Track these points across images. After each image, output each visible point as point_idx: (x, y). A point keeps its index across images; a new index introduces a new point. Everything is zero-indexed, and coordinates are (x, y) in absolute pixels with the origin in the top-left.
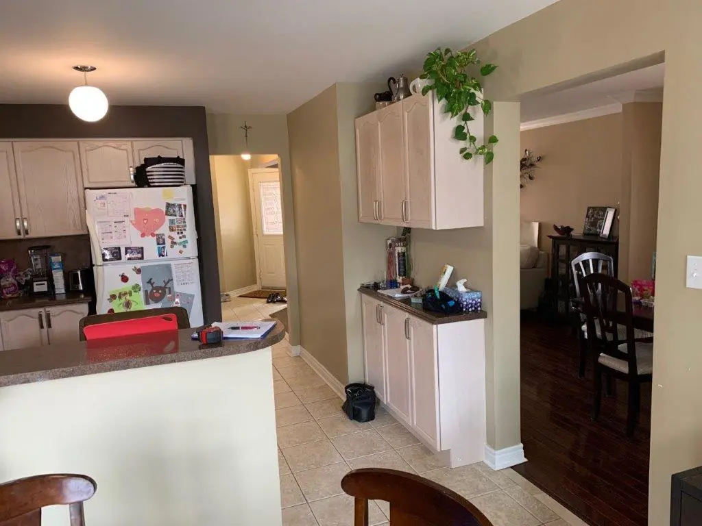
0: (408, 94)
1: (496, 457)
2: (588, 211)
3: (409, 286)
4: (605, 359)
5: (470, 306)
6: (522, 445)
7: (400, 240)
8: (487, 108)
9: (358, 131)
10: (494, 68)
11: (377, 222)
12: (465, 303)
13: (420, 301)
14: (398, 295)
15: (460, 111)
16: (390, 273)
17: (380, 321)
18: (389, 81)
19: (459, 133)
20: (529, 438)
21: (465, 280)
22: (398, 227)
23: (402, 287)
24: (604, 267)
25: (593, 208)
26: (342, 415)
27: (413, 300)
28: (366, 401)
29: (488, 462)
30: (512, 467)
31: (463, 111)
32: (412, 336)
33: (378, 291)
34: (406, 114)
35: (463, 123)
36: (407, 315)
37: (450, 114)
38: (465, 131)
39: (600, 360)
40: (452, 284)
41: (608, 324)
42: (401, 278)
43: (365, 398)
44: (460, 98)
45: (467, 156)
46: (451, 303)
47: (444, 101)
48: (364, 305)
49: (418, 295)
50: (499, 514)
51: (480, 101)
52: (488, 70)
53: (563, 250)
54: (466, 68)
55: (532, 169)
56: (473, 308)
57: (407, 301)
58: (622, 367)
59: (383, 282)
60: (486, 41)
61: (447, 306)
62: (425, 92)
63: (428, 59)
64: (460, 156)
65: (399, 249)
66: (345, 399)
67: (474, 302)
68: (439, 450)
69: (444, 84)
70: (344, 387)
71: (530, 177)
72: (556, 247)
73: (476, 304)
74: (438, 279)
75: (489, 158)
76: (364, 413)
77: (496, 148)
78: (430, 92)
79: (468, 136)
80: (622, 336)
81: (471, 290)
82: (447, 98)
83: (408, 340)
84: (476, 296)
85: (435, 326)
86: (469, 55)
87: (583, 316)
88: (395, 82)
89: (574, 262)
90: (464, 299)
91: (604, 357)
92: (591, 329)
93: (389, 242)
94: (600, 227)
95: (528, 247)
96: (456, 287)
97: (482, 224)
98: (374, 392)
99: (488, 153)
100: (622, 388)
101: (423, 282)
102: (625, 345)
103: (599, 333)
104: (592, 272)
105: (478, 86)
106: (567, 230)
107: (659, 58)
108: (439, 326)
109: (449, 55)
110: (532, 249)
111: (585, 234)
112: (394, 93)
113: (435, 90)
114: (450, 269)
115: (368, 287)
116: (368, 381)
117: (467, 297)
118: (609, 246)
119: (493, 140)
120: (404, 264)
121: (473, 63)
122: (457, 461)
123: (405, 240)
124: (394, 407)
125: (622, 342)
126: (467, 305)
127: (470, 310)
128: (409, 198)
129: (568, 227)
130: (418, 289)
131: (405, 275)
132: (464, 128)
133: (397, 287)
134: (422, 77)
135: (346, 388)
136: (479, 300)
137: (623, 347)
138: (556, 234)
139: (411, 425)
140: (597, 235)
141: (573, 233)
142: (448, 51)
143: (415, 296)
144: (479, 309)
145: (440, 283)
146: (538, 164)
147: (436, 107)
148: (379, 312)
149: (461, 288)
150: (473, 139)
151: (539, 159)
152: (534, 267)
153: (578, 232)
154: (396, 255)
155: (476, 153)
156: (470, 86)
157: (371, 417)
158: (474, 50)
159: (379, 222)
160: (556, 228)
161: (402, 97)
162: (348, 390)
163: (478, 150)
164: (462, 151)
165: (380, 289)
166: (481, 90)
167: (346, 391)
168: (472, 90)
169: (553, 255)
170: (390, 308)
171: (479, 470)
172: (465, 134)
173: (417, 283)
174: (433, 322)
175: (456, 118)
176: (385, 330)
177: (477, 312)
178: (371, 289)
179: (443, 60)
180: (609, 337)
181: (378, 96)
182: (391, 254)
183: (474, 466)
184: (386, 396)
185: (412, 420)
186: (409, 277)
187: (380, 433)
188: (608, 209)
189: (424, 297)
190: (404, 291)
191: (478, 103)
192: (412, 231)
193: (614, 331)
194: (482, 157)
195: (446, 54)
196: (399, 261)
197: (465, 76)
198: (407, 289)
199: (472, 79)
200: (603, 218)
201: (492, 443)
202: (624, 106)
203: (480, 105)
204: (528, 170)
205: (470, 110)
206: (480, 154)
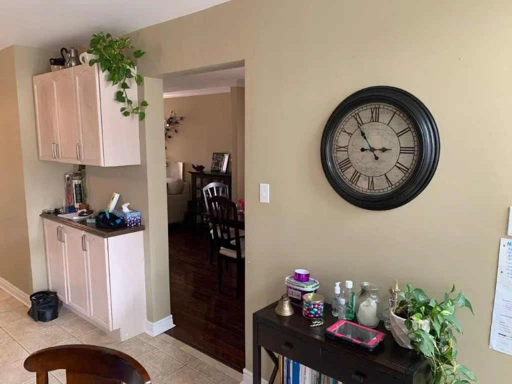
0: (78, 63)
1: (154, 328)
2: (213, 155)
3: (85, 210)
4: (224, 251)
5: (132, 222)
6: (171, 316)
7: (76, 175)
8: (140, 80)
9: (35, 87)
10: (144, 53)
11: (55, 160)
12: (129, 220)
13: (94, 221)
14: (75, 217)
15: (120, 80)
16: (69, 200)
17: (61, 239)
18: (62, 50)
19: (120, 97)
20: (177, 310)
21: (129, 204)
22: (75, 165)
23: (79, 211)
24: (223, 192)
25: (217, 154)
26: (28, 320)
27: (88, 221)
28: (50, 304)
29: (148, 332)
30: (165, 332)
31: (122, 81)
32: (88, 248)
33: (59, 215)
34: (77, 78)
35: (122, 90)
36: (83, 233)
37: (112, 82)
38: (124, 95)
39: (221, 252)
40: (119, 207)
41: (224, 227)
42: (78, 204)
43: (49, 302)
44: (119, 71)
45: (126, 114)
46: (118, 221)
47: (107, 73)
48: (46, 227)
49: (92, 217)
50: (156, 366)
51: (134, 75)
52: (139, 54)
53: (198, 181)
54: (123, 50)
55: (177, 125)
56: (135, 224)
57: (83, 222)
58: (232, 254)
59: (63, 208)
60: (137, 33)
61: (115, 223)
62: (91, 63)
63: (93, 39)
64: (120, 114)
65: (76, 182)
66: (30, 306)
67: (135, 219)
68: (111, 330)
69: (107, 60)
70: (29, 296)
71: (175, 130)
72: (194, 179)
73: (137, 220)
74: (108, 203)
75: (142, 117)
76: (48, 314)
77: (147, 110)
78: (96, 64)
79: (126, 100)
80: (233, 235)
81: (134, 211)
82: (109, 69)
83: (85, 252)
84: (136, 215)
85: (106, 239)
86: (125, 41)
87: (210, 224)
88: (67, 52)
89: (204, 189)
90: (128, 218)
91: (223, 250)
92: (215, 232)
93: (67, 176)
94: (221, 166)
95: (175, 180)
96: (122, 209)
97: (139, 163)
98: (57, 296)
99: (141, 113)
100: (234, 268)
101: (96, 207)
102: (234, 241)
103: (219, 234)
104: (216, 195)
105: (132, 64)
106: (201, 168)
107: (242, 64)
108: (110, 239)
109: (110, 38)
110: (179, 180)
111: (212, 171)
112: (67, 61)
113: (100, 63)
114: (117, 196)
115: (49, 213)
116: (51, 289)
117: (130, 216)
118: (226, 179)
119: (144, 104)
120: (81, 194)
121: (128, 47)
122: (125, 336)
123: (80, 175)
124: (75, 306)
125: (233, 239)
126: (130, 222)
127: (133, 225)
128: (82, 142)
129: (201, 166)
130: (92, 212)
131: (81, 202)
132: (123, 93)
133: (75, 212)
134: (89, 52)
135: (31, 296)
136: (139, 218)
137: (233, 242)
138: (194, 171)
139: (89, 316)
140: (219, 171)
141: (204, 170)
142: (108, 35)
143: (90, 218)
144: (139, 224)
145: (109, 206)
146: (180, 122)
147: (101, 76)
148: (59, 232)
149: (125, 209)
150: (130, 102)
151: (182, 119)
152: (180, 193)
153: (208, 169)
154: (74, 187)
155: (133, 112)
156: (126, 64)
157: (55, 316)
158: (128, 38)
159: (57, 160)
160: (194, 167)
161: (73, 64)
162: (33, 298)
163: (134, 110)
164: (122, 109)
165: (60, 214)
166: (134, 68)
167: (31, 300)
168: (128, 67)
169: (193, 185)
170: (69, 229)
171: (141, 339)
172: (124, 98)
173: (92, 208)
174: (104, 236)
175: (117, 85)
176: (65, 247)
177: (138, 226)
178: (53, 215)
179: (105, 42)
180: (226, 236)
181: (52, 61)
182: (69, 186)
183: (138, 337)
184: (67, 298)
185: (89, 311)
186: (85, 203)
187: (63, 327)
188: (225, 155)
189: (97, 218)
190: (81, 215)
191: (132, 77)
192: (86, 167)
193: (228, 232)
194: (137, 115)
195: (107, 38)
196: (76, 191)
197: (122, 57)
198: (83, 212)
199: (128, 59)
200: (222, 160)
201: (151, 318)
202: (231, 88)
203: (134, 78)
204: (173, 126)
205: (127, 81)
206: (136, 113)
